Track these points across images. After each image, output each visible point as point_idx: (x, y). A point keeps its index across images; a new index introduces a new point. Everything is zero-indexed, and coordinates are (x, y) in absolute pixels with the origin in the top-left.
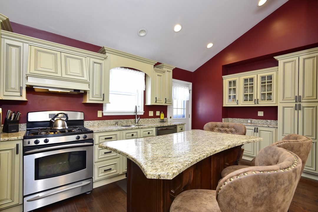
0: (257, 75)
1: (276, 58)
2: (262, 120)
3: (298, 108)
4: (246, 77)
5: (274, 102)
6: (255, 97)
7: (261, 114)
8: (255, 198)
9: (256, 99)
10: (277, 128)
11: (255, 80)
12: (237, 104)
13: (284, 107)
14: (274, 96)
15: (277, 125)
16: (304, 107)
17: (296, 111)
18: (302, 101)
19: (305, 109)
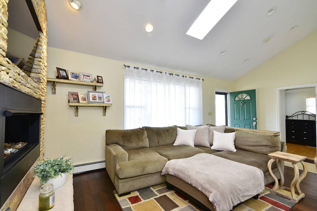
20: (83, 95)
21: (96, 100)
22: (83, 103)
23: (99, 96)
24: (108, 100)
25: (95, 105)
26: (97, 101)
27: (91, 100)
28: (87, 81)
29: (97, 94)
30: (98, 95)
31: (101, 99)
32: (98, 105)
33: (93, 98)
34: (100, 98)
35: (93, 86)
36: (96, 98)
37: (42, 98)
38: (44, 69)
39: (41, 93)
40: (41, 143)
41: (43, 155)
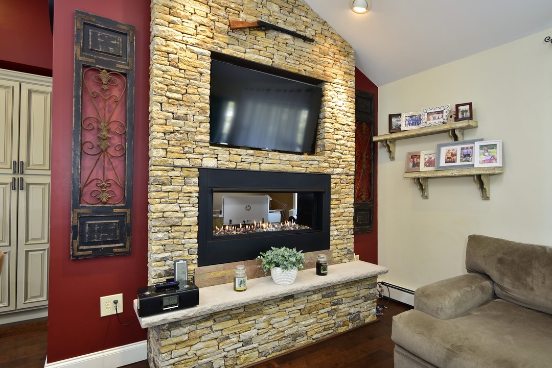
3: (18, 185)
16: (28, 185)
17: (14, 193)
18: (26, 172)
19: (31, 187)
20: (431, 156)
21: (454, 161)
22: (425, 172)
23: (465, 151)
24: (489, 158)
25: (449, 173)
26: (458, 163)
27: (443, 163)
28: (435, 123)
29: (458, 149)
30: (462, 149)
31: (468, 158)
32: (457, 174)
33: (449, 158)
34: (465, 156)
35: (447, 131)
36: (454, 157)
37: (329, 171)
38: (338, 129)
39: (326, 165)
40: (336, 233)
41: (349, 252)
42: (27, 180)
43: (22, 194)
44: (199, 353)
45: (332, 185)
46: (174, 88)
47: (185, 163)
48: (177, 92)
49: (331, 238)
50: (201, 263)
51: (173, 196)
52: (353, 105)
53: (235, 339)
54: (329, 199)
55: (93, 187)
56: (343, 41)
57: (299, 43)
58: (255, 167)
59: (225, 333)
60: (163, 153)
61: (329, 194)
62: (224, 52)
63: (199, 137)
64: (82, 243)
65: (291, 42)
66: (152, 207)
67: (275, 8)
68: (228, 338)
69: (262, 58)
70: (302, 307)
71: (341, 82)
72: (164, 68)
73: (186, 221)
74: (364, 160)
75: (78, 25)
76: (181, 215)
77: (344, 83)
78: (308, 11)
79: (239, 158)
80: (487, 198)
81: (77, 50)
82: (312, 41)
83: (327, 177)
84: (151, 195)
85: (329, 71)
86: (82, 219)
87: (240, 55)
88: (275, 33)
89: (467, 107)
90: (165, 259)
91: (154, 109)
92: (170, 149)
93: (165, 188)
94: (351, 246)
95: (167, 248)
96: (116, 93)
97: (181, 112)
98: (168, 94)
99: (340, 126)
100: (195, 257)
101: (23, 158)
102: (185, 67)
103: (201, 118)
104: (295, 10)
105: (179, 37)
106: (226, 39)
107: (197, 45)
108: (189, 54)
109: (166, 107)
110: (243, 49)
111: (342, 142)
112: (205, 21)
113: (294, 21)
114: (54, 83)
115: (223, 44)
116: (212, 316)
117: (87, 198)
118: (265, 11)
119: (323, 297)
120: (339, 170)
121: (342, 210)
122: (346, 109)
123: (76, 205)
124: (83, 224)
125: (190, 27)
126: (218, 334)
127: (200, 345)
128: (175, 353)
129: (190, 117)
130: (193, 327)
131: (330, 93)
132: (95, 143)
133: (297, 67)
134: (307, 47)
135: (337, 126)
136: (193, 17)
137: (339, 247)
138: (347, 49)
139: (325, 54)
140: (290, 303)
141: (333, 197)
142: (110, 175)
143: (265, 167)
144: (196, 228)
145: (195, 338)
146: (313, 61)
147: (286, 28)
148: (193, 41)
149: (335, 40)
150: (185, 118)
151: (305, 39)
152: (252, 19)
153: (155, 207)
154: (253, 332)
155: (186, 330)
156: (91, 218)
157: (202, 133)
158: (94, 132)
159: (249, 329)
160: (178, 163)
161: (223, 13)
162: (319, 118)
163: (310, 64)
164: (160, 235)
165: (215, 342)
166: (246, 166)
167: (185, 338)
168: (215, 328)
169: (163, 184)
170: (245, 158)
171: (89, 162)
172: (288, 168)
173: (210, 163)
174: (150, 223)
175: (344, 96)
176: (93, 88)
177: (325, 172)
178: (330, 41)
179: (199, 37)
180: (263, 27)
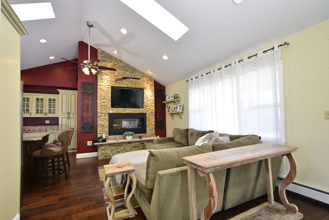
0: (46, 97)
1: (58, 90)
2: (48, 126)
3: (69, 118)
4: (38, 97)
5: (57, 115)
6: (44, 111)
7: (47, 122)
8: (66, 136)
9: (45, 112)
10: (58, 129)
11: (45, 100)
12: (31, 115)
13: (62, 118)
14: (56, 112)
15: (58, 128)
16: (71, 118)
17: (68, 120)
18: (70, 114)
19: (72, 118)
21: (175, 109)
30: (176, 106)
34: (177, 108)
35: (174, 101)
37: (146, 112)
38: (148, 101)
39: (145, 111)
40: (148, 129)
41: (153, 134)
42: (71, 116)
43: (69, 120)
44: (107, 152)
45: (147, 116)
46: (102, 96)
47: (105, 112)
48: (103, 97)
49: (147, 130)
50: (109, 135)
51: (102, 120)
52: (154, 94)
53: (115, 151)
54: (146, 120)
55: (86, 118)
56: (150, 77)
57: (136, 80)
58: (123, 112)
59: (113, 149)
60: (100, 110)
61: (146, 119)
62: (114, 86)
63: (108, 106)
64: (83, 130)
65: (133, 80)
66: (98, 122)
67: (128, 73)
68: (114, 150)
69: (124, 86)
70: (134, 146)
71: (149, 88)
72: (100, 92)
73: (106, 125)
74: (160, 108)
75: (83, 85)
76: (104, 124)
77: (150, 88)
78: (138, 71)
79: (119, 110)
80: (182, 119)
81: (82, 90)
82: (139, 79)
83: (145, 114)
84: (98, 119)
85: (145, 86)
86: (84, 125)
87: (119, 86)
88: (128, 79)
89: (177, 95)
90: (101, 133)
91: (98, 101)
92: (101, 109)
93: (100, 118)
94: (154, 133)
95: (101, 131)
96: (90, 98)
97: (104, 101)
98: (101, 97)
99: (149, 100)
100: (108, 133)
101: (70, 111)
102: (105, 91)
103: (109, 102)
104: (134, 72)
105: (103, 84)
106: (115, 83)
107: (108, 86)
108: (106, 88)
109: (100, 100)
110: (119, 84)
111: (150, 104)
112: (109, 80)
113: (134, 75)
114: (78, 92)
115: (114, 84)
116: (110, 144)
117: (85, 120)
118: (125, 74)
119: (140, 144)
120: (149, 112)
121: (150, 123)
122: (151, 95)
123: (82, 122)
124: (84, 126)
125: (106, 82)
126: (111, 149)
127: (107, 151)
128: (101, 152)
129: (106, 102)
130: (105, 147)
131: (145, 91)
132: (86, 108)
133: (135, 86)
134: (138, 81)
135: (148, 100)
136: (107, 79)
137: (150, 133)
138: (151, 79)
139: (144, 81)
140: (130, 144)
141: (147, 119)
142: (89, 115)
143: (126, 112)
144: (108, 127)
145: (106, 149)
146: (140, 84)
147: (131, 77)
148: (107, 85)
149: (147, 77)
150: (105, 102)
151: (137, 79)
152: (121, 77)
153: (99, 122)
154: (120, 150)
155: (104, 147)
156: (85, 124)
157: (109, 105)
158: (86, 106)
159: (119, 149)
160: (103, 112)
161: (114, 77)
162: (143, 98)
163: (139, 85)
164: (99, 128)
165: (111, 151)
166: (121, 112)
167: (104, 149)
168: (110, 148)
169: (100, 117)
170: (120, 110)
171: (85, 113)
172: (133, 112)
173: (111, 112)
174: (98, 126)
175: (151, 92)
176: (85, 97)
177: (144, 113)
178: (145, 78)
179: (108, 83)
180: (124, 78)
